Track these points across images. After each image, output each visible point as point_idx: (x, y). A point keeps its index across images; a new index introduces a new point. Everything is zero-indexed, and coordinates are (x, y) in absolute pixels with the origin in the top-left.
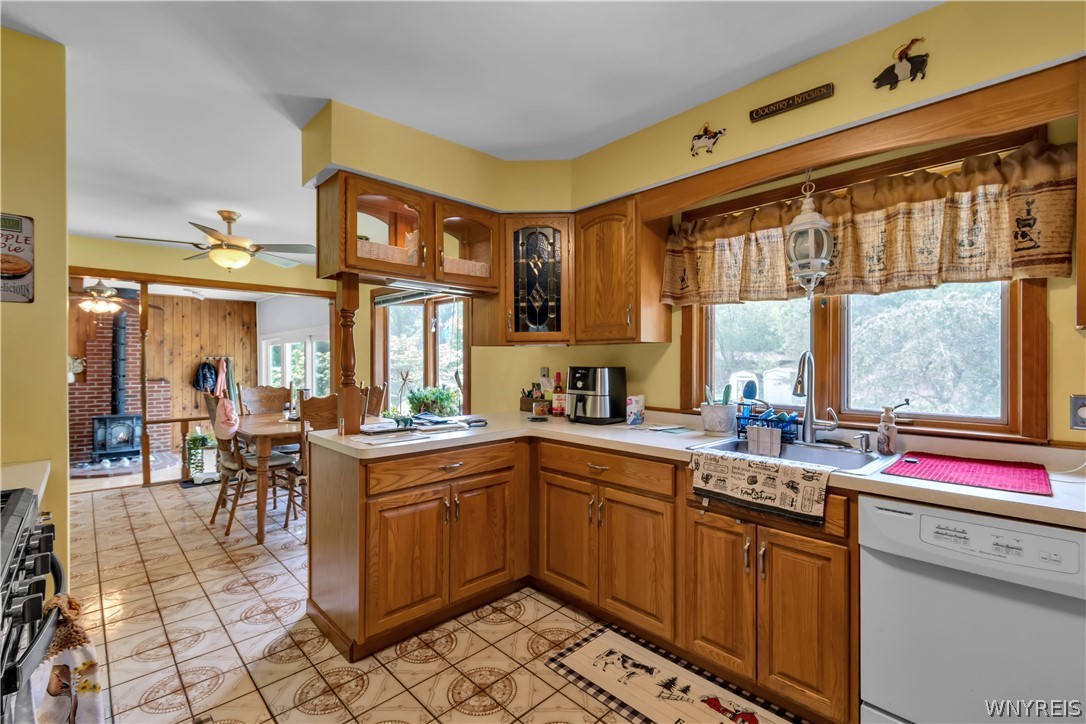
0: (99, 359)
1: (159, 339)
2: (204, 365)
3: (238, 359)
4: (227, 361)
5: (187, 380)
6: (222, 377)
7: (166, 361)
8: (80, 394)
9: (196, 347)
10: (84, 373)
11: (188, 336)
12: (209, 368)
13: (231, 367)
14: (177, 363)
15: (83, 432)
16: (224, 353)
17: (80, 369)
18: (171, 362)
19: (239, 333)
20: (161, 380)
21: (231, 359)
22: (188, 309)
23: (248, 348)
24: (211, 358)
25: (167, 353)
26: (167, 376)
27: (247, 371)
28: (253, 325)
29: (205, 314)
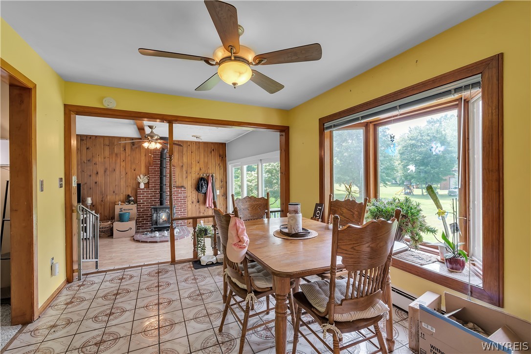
0: (154, 175)
1: (181, 165)
2: (202, 179)
3: (218, 176)
4: (212, 176)
5: (194, 187)
6: (210, 185)
7: (184, 177)
8: (146, 194)
9: (198, 169)
10: (148, 183)
11: (194, 163)
12: (204, 180)
13: (214, 180)
14: (189, 178)
15: (148, 214)
16: (211, 172)
17: (146, 181)
18: (187, 177)
19: (218, 160)
20: (182, 187)
21: (214, 175)
22: (194, 148)
23: (222, 169)
24: (205, 175)
25: (185, 172)
26: (185, 185)
27: (222, 182)
28: (224, 156)
29: (202, 150)
